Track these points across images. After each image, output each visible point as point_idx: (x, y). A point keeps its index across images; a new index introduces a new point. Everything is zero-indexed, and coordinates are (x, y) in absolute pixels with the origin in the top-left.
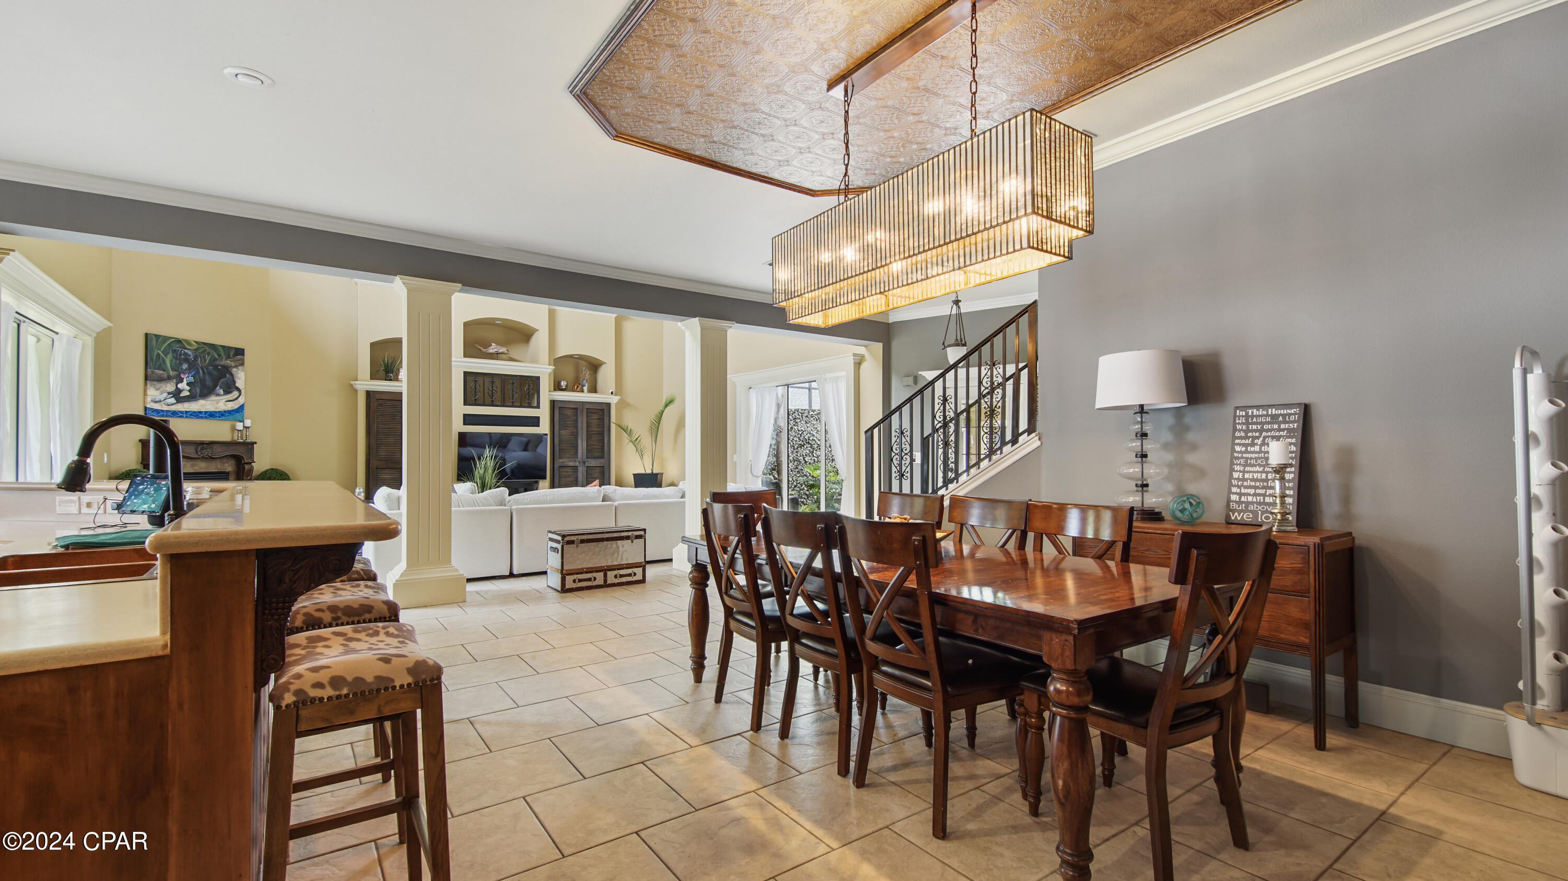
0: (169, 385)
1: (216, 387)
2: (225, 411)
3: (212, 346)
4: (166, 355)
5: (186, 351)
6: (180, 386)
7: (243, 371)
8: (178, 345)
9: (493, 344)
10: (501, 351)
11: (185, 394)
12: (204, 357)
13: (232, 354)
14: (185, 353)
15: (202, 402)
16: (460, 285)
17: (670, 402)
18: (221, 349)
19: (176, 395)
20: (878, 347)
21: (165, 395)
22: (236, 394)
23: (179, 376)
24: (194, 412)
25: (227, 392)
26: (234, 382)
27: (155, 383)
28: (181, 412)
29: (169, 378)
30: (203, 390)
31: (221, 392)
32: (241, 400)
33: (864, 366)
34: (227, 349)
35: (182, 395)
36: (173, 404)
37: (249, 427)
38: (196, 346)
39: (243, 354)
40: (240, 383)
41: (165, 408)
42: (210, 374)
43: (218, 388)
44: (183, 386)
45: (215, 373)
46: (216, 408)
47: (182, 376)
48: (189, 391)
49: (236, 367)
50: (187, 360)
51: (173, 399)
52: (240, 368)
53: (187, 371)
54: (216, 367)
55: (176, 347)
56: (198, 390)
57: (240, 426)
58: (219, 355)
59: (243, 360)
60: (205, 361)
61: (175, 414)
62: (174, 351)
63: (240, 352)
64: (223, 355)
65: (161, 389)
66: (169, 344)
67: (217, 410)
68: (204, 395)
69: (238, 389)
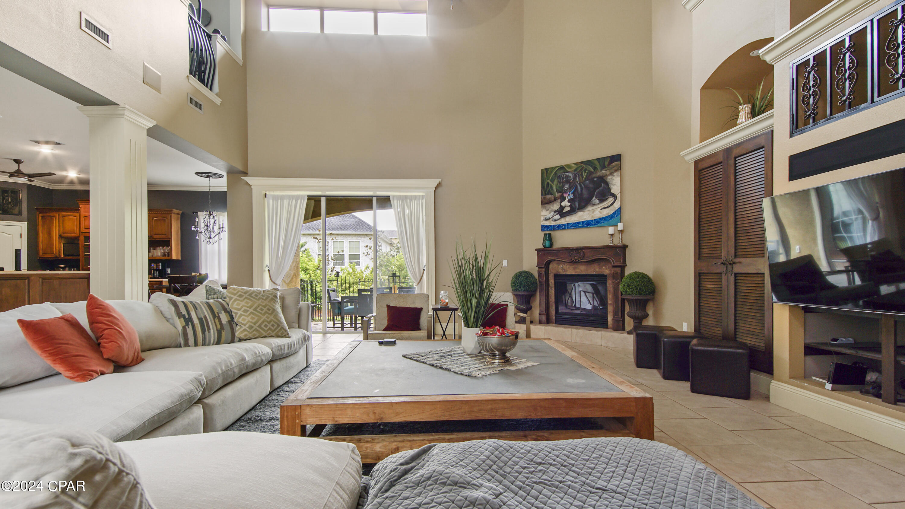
0: (555, 205)
1: (592, 198)
2: (600, 219)
3: (589, 163)
4: (553, 182)
5: (567, 174)
6: (563, 204)
7: (619, 176)
8: (561, 171)
11: (567, 209)
12: (582, 174)
13: (606, 163)
15: (580, 214)
18: (596, 162)
19: (561, 213)
21: (552, 213)
22: (611, 200)
25: (602, 201)
26: (609, 189)
27: (546, 205)
28: (564, 225)
29: (555, 199)
30: (580, 204)
31: (597, 201)
34: (602, 160)
35: (564, 211)
36: (558, 220)
39: (619, 159)
40: (615, 189)
41: (553, 223)
42: (587, 187)
43: (594, 198)
44: (566, 203)
45: (591, 186)
46: (592, 217)
47: (565, 195)
48: (570, 206)
49: (611, 174)
50: (568, 182)
51: (558, 215)
52: (615, 174)
53: (568, 190)
54: (592, 180)
55: (560, 173)
56: (577, 204)
57: (611, 230)
58: (595, 168)
59: (619, 165)
60: (583, 177)
61: (559, 227)
62: (559, 177)
63: (617, 158)
64: (598, 166)
65: (550, 209)
67: (593, 219)
68: (582, 208)
69: (614, 196)
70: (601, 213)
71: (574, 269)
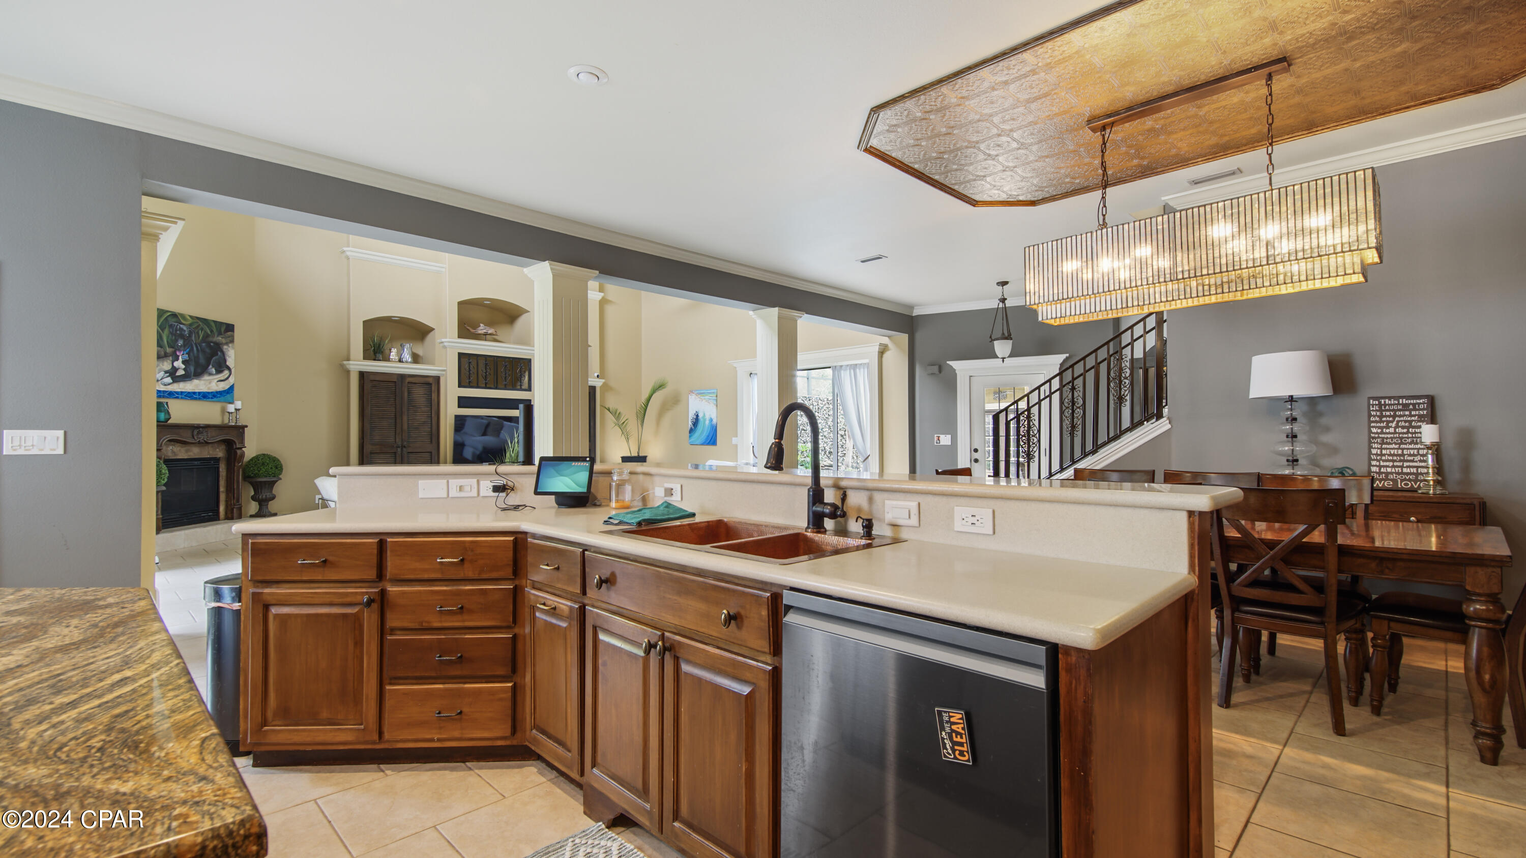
0: (165, 363)
1: (209, 366)
2: (217, 392)
3: (205, 321)
5: (181, 326)
6: (176, 364)
7: (233, 348)
9: (482, 325)
10: (490, 332)
11: (181, 372)
12: (198, 333)
13: (223, 330)
14: (180, 327)
16: (597, 272)
17: (660, 387)
18: (213, 324)
19: (172, 373)
20: (904, 337)
21: (162, 374)
22: (226, 372)
23: (174, 353)
24: (189, 393)
25: (219, 371)
26: (225, 361)
28: (177, 393)
29: (166, 356)
30: (196, 370)
31: (214, 371)
32: (232, 380)
33: (887, 355)
34: (219, 324)
35: (177, 374)
36: (169, 384)
37: (239, 410)
38: (190, 321)
39: (233, 330)
40: (230, 362)
42: (203, 351)
43: (211, 366)
44: (179, 364)
45: (208, 350)
46: (209, 388)
47: (178, 353)
48: (184, 369)
49: (227, 344)
50: (182, 336)
51: (169, 378)
52: (230, 345)
53: (182, 348)
54: (208, 343)
55: (172, 321)
56: (192, 369)
57: (230, 408)
58: (212, 331)
59: (233, 336)
60: (199, 337)
61: (171, 395)
62: (171, 326)
63: (230, 328)
64: (215, 330)
66: (166, 319)
67: (210, 391)
68: (198, 374)
69: (229, 369)
70: (217, 385)
71: (187, 451)
